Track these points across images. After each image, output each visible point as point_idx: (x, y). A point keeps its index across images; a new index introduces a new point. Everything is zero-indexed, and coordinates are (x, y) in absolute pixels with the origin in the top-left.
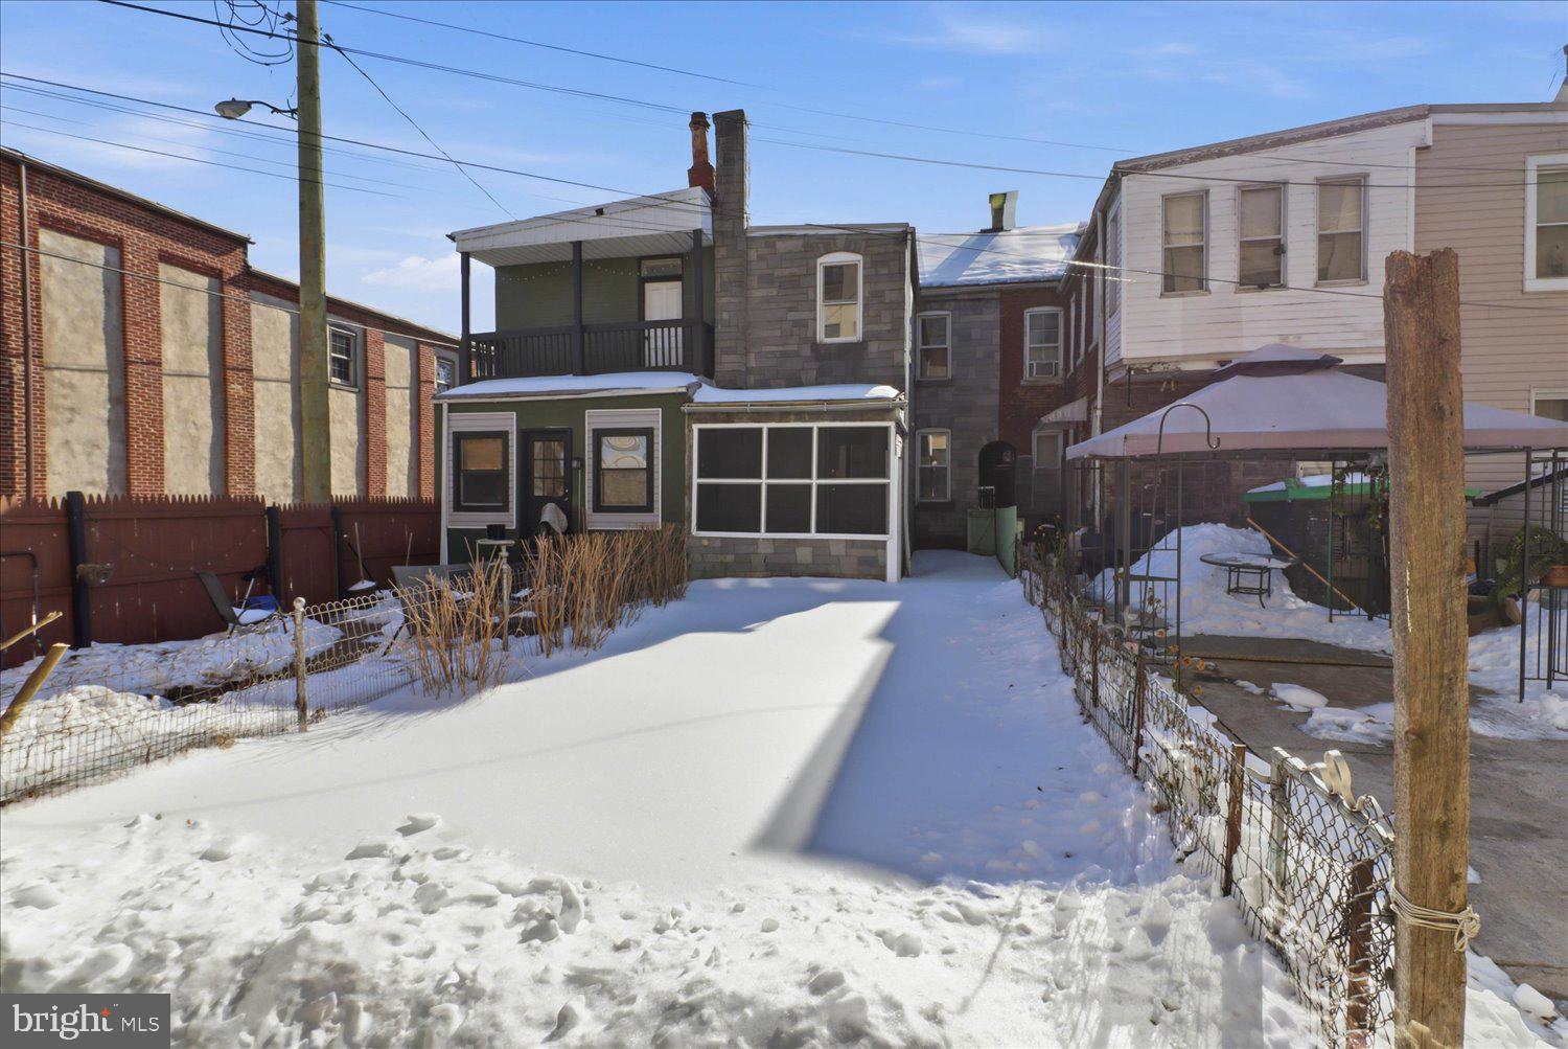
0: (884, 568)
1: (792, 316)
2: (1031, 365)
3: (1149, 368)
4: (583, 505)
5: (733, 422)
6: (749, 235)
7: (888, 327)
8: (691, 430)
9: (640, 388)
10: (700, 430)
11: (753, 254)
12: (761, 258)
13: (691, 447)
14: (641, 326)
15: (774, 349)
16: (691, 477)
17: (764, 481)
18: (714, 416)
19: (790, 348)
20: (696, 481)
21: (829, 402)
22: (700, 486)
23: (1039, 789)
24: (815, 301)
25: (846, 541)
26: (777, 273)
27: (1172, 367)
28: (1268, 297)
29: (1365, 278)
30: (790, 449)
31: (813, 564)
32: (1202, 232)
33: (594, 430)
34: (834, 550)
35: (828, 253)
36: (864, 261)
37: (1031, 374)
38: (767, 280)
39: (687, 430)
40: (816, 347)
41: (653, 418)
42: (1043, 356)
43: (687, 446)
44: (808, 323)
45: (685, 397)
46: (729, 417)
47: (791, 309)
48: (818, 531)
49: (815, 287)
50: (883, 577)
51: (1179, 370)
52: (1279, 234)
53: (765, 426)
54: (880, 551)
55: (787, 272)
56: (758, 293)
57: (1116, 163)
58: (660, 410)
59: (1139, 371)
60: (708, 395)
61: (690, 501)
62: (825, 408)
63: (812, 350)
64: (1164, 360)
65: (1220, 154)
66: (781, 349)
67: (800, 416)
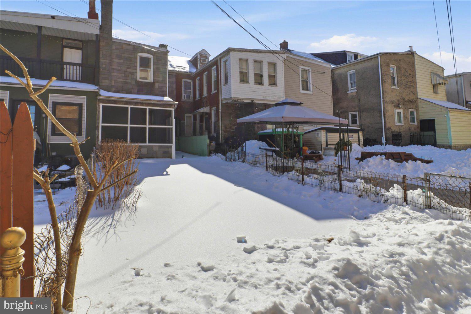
0: (171, 154)
1: (129, 70)
2: (184, 96)
3: (237, 100)
4: (46, 132)
5: (116, 104)
6: (113, 40)
7: (161, 79)
8: (99, 106)
9: (77, 88)
10: (103, 106)
11: (114, 47)
12: (117, 49)
13: (99, 112)
14: (61, 63)
15: (122, 80)
16: (99, 123)
17: (129, 125)
18: (109, 101)
19: (128, 81)
20: (101, 124)
21: (154, 100)
22: (102, 126)
23: (324, 199)
24: (137, 67)
25: (159, 146)
26: (123, 55)
27: (242, 101)
28: (260, 86)
29: (277, 85)
30: (139, 115)
31: (147, 154)
32: (248, 69)
33: (53, 102)
34: (154, 149)
35: (141, 52)
36: (154, 57)
37: (184, 98)
38: (119, 57)
39: (97, 105)
40: (137, 82)
41: (83, 100)
42: (187, 93)
43: (97, 111)
44: (134, 74)
45: (97, 94)
46: (115, 102)
47: (128, 68)
48: (149, 143)
49: (137, 62)
50: (171, 157)
51: (243, 102)
52: (261, 72)
53: (129, 107)
54: (170, 149)
55: (127, 55)
56: (116, 61)
57: (229, 48)
58: (86, 97)
59: (235, 101)
60: (103, 93)
61: (98, 132)
62: (153, 102)
63: (136, 83)
64: (241, 99)
65: (250, 52)
66: (124, 81)
67: (142, 104)
